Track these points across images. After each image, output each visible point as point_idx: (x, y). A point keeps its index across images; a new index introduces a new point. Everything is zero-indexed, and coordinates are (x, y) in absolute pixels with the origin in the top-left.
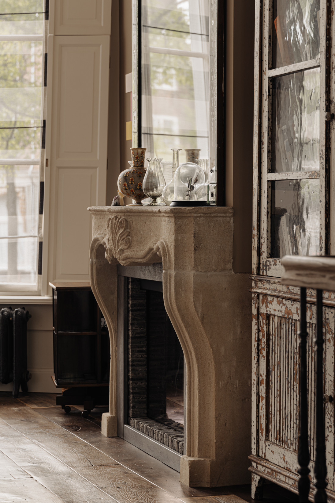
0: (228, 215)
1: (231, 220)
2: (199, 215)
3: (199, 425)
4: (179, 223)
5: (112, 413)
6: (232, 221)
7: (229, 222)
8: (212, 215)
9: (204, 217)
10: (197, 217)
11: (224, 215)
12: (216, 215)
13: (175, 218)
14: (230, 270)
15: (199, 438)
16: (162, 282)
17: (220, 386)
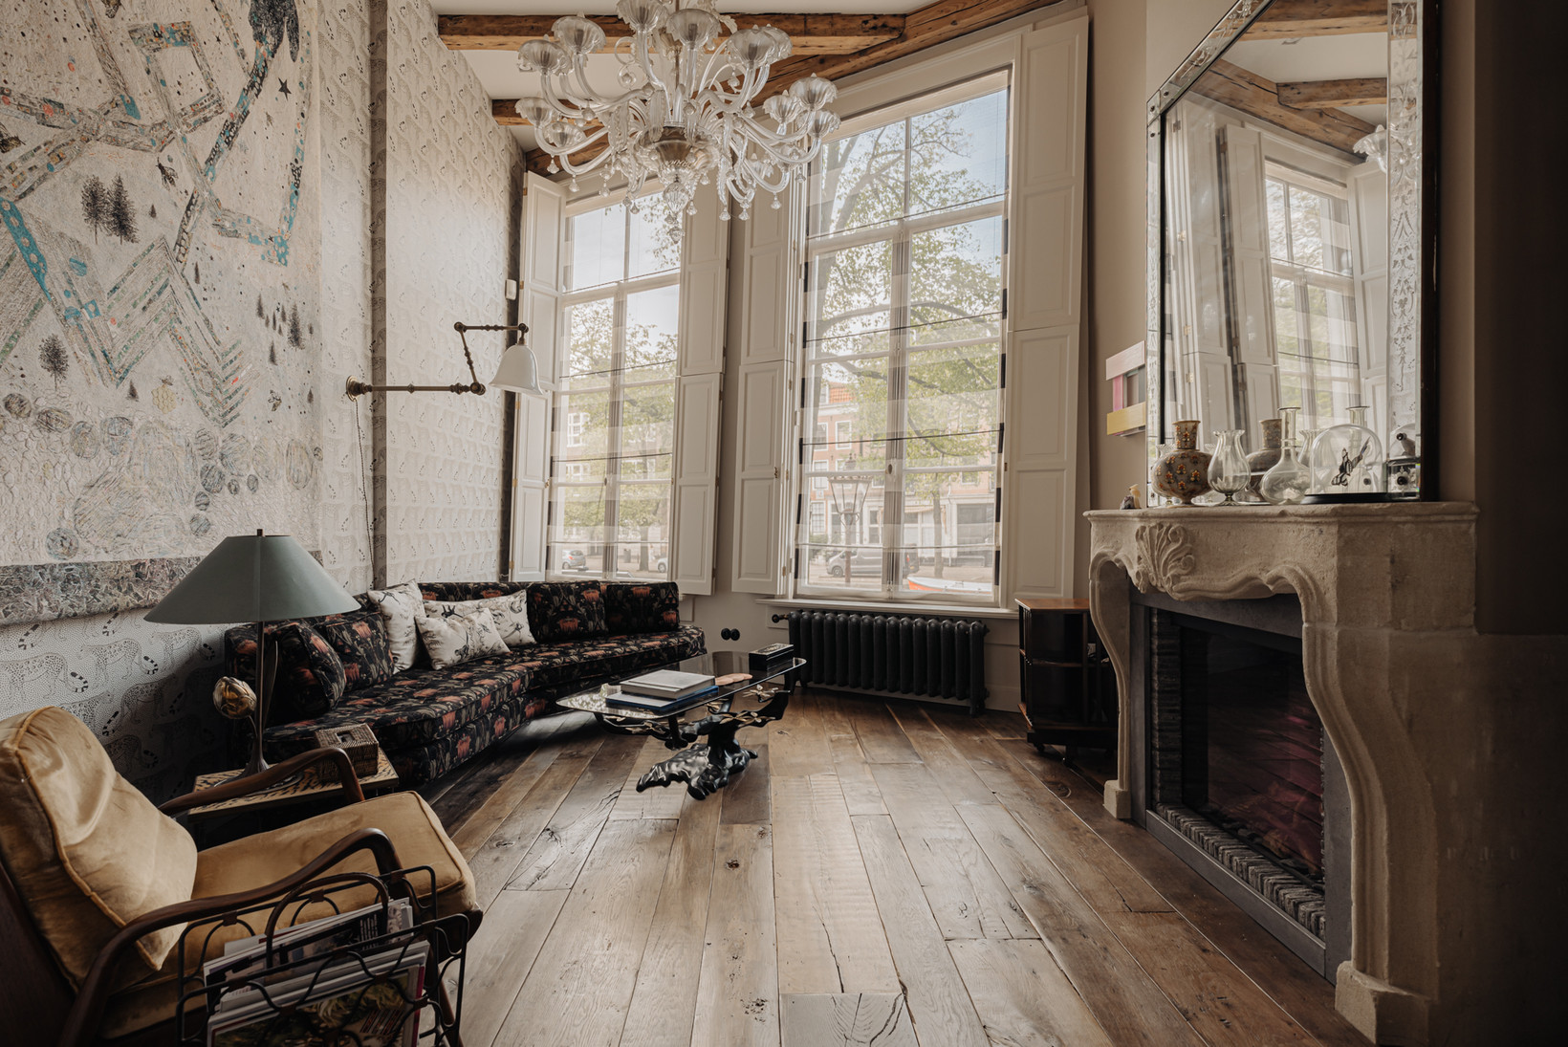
0: (1465, 517)
1: (1470, 527)
2: (1403, 519)
3: (1392, 923)
4: (1347, 534)
5: (1121, 785)
6: (1472, 530)
7: (1466, 533)
8: (1433, 518)
9: (1413, 523)
10: (1398, 523)
11: (1458, 518)
12: (1439, 518)
13: (1340, 526)
14: (1471, 627)
15: (1391, 947)
16: (1301, 640)
17: (1449, 857)
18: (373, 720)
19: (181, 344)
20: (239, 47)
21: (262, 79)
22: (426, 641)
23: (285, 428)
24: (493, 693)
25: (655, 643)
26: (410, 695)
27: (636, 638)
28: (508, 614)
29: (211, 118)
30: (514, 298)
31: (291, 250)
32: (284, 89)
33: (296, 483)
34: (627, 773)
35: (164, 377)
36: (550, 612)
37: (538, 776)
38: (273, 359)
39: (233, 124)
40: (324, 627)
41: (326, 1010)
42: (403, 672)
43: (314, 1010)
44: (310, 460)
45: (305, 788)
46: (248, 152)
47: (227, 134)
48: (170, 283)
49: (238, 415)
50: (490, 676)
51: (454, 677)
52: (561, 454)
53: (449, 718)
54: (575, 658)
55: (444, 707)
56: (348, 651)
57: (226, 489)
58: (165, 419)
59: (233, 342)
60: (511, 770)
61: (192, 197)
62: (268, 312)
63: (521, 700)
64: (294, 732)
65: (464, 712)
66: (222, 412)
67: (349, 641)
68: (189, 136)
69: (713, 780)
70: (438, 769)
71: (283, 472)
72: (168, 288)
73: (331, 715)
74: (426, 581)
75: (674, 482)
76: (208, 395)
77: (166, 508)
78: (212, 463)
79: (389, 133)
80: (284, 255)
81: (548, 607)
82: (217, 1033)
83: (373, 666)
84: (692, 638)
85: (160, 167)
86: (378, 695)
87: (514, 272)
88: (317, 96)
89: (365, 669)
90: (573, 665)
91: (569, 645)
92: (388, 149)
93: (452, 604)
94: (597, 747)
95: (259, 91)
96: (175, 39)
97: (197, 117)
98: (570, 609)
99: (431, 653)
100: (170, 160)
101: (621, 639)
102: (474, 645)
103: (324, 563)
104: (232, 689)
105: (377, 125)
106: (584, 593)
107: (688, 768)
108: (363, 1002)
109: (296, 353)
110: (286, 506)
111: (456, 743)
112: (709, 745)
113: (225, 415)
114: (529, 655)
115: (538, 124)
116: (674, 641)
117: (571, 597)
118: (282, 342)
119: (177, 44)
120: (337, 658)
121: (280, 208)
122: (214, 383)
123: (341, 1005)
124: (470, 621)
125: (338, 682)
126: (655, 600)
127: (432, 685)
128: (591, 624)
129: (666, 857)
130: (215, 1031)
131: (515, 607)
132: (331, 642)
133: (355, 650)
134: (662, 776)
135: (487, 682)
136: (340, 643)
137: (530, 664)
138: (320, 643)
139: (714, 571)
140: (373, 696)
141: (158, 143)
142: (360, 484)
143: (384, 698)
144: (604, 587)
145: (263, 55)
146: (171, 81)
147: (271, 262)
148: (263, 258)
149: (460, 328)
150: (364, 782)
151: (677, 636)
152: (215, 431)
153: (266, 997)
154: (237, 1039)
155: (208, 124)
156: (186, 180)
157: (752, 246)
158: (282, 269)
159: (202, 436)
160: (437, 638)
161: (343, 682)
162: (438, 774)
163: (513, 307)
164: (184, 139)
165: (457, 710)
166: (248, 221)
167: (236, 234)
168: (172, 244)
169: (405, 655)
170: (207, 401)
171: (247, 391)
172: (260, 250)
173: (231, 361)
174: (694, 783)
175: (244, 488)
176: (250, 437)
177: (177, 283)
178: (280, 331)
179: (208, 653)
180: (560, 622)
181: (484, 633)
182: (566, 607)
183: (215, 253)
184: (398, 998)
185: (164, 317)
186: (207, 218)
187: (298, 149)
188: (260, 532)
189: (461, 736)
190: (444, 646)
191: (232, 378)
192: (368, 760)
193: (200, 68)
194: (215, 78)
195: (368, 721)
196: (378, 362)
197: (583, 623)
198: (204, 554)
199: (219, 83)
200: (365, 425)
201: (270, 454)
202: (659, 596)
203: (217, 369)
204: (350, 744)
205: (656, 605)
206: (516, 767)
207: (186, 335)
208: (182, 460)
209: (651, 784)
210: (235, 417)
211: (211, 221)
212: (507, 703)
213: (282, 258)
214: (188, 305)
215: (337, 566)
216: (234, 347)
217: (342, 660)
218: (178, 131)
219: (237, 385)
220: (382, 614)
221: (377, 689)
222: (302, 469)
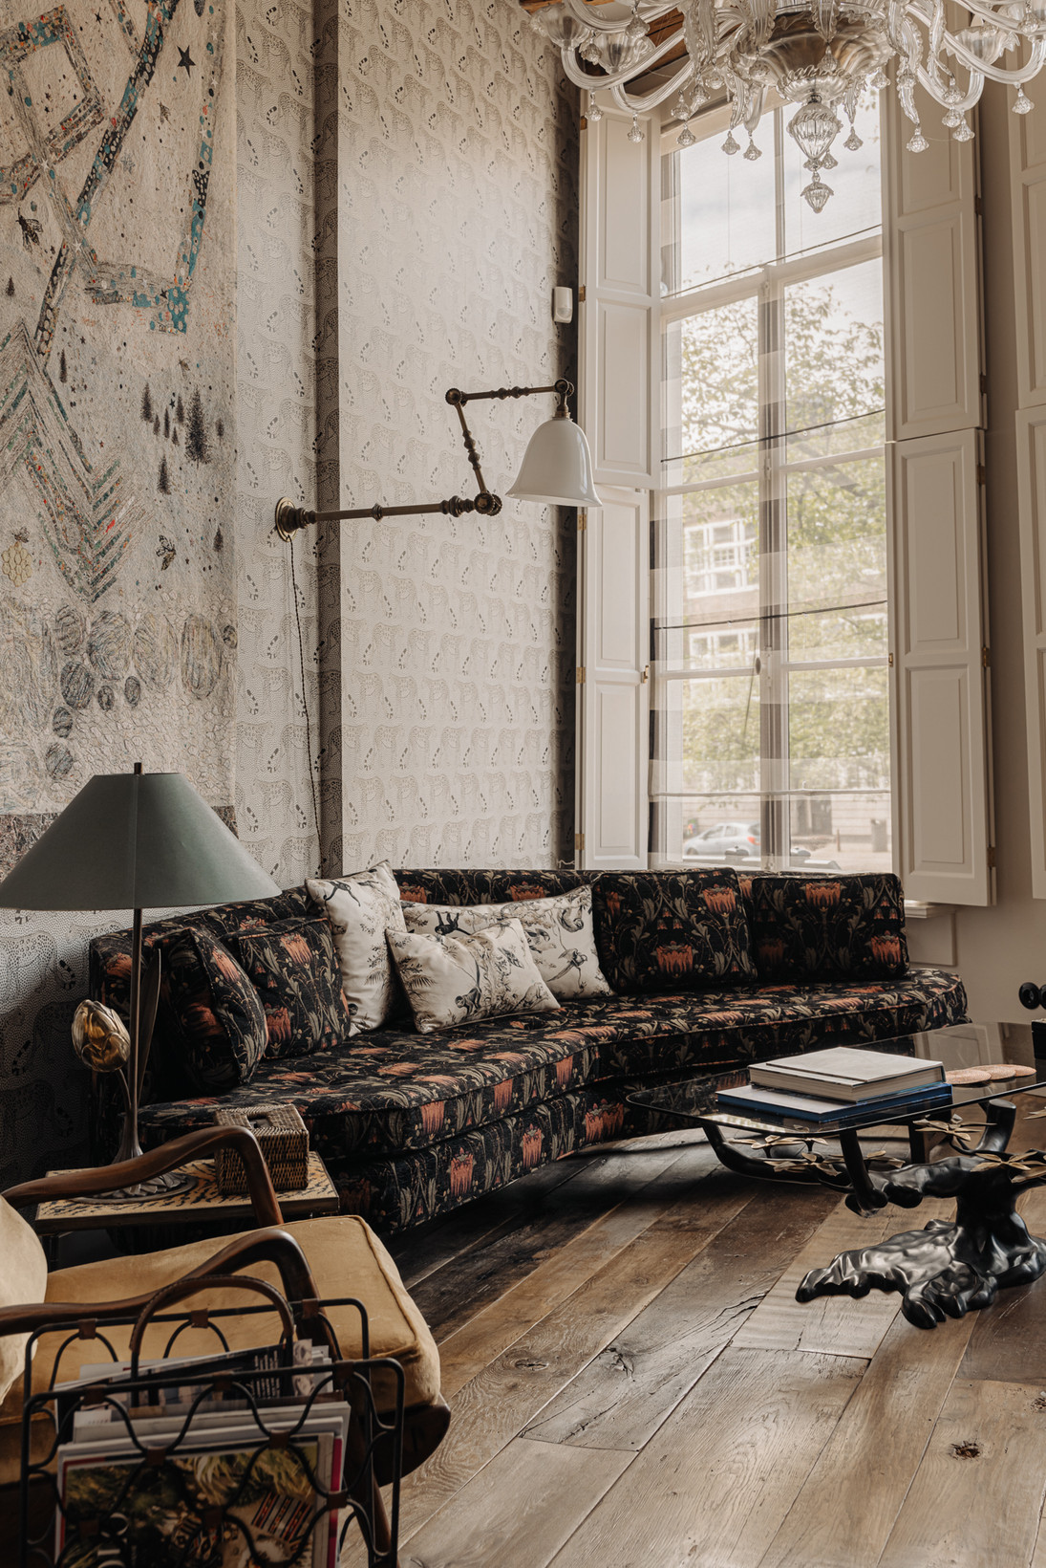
18: (305, 1103)
19: (40, 477)
20: (125, 20)
21: (155, 56)
22: (407, 977)
23: (179, 595)
24: (517, 1078)
25: (850, 1001)
26: (372, 1071)
27: (813, 991)
28: (557, 932)
29: (86, 133)
30: (569, 319)
31: (192, 307)
32: (186, 61)
33: (197, 688)
34: (783, 1267)
35: (17, 529)
36: (637, 932)
37: (608, 1257)
38: (164, 486)
39: (114, 134)
40: (235, 939)
41: (204, 1472)
42: (366, 1034)
43: (189, 1467)
44: (218, 648)
45: (198, 1200)
46: (135, 169)
47: (107, 151)
48: (29, 388)
49: (114, 580)
50: (515, 1047)
51: (452, 1046)
52: (672, 612)
53: (433, 1113)
54: (681, 1024)
55: (424, 1091)
56: (272, 984)
57: (95, 702)
58: (17, 594)
59: (109, 465)
60: (557, 1243)
61: (60, 255)
62: (158, 411)
63: (575, 1101)
64: (185, 1112)
65: (461, 1105)
66: (93, 576)
67: (275, 969)
68: (58, 168)
69: (957, 1293)
70: (414, 1207)
71: (176, 671)
72: (27, 396)
73: (243, 1092)
74: (410, 865)
75: (894, 661)
76: (73, 552)
77: (15, 734)
78: (78, 659)
79: (343, 82)
80: (181, 316)
81: (633, 921)
82: (70, 1468)
83: (313, 1016)
84: (930, 995)
85: (22, 221)
86: (321, 1068)
87: (568, 271)
88: (232, 54)
89: (300, 1021)
90: (676, 1038)
91: (675, 999)
92: (341, 108)
93: (454, 910)
94: (731, 1213)
95: (151, 74)
96: (44, 36)
97: (68, 138)
98: (677, 926)
99: (414, 1000)
100: (34, 208)
101: (782, 993)
102: (490, 989)
103: (239, 829)
104: (97, 1020)
105: (324, 74)
106: (705, 895)
107: (907, 1265)
108: (254, 1473)
109: (199, 472)
110: (182, 728)
111: (447, 1164)
112: (959, 1222)
113: (97, 580)
114: (596, 1014)
115: (568, 44)
116: (889, 998)
117: (678, 902)
118: (177, 455)
119: (46, 42)
120: (254, 992)
121: (178, 243)
122: (83, 532)
123: (225, 1469)
124: (485, 942)
125: (253, 1034)
126: (852, 910)
127: (411, 1058)
128: (720, 959)
129: (832, 1422)
130: (67, 1464)
131: (571, 918)
132: (245, 967)
133: (285, 984)
134: (851, 1274)
135: (507, 1056)
136: (261, 970)
137: (592, 1031)
138: (227, 964)
139: (990, 851)
140: (312, 1070)
141: (19, 188)
142: (298, 688)
143: (329, 1073)
144: (746, 884)
145: (157, 20)
146: (37, 97)
147: (163, 330)
148: (153, 327)
149: (456, 398)
150: (284, 1199)
151: (899, 988)
152: (83, 609)
153: (132, 1434)
154: (93, 1485)
155: (84, 141)
156: (53, 233)
157: (1025, 166)
158: (179, 339)
159: (66, 618)
160: (425, 973)
161: (263, 1037)
162: (414, 1217)
163: (568, 338)
164: (52, 173)
165: (449, 1101)
166: (133, 274)
167: (115, 298)
168: (32, 328)
169: (370, 1001)
170: (72, 561)
171: (127, 540)
172: (148, 314)
173: (106, 496)
174: (915, 1295)
175: (120, 699)
176: (130, 616)
177: (38, 387)
178: (175, 439)
179: (67, 978)
180: (658, 952)
181: (509, 967)
182: (669, 922)
183: (86, 331)
184: (305, 1481)
185: (20, 439)
186: (77, 281)
187: (204, 147)
188: (138, 767)
189: (456, 1152)
190: (436, 988)
191: (106, 522)
192: (293, 1162)
193: (74, 65)
194: (92, 75)
195: (298, 1103)
196: (325, 468)
197: (703, 957)
198: (61, 808)
199: (98, 81)
200: (304, 579)
201: (158, 641)
202: (861, 902)
203: (85, 508)
204: (265, 1131)
205: (854, 921)
206: (569, 1237)
207: (47, 463)
208: (36, 656)
209: (825, 1290)
210: (109, 584)
211: (83, 285)
212: (546, 1103)
213: (179, 322)
214: (50, 417)
215: (260, 835)
216: (110, 472)
217: (264, 1001)
218: (44, 164)
219: (113, 532)
220: (329, 921)
221: (320, 1059)
222: (206, 665)
